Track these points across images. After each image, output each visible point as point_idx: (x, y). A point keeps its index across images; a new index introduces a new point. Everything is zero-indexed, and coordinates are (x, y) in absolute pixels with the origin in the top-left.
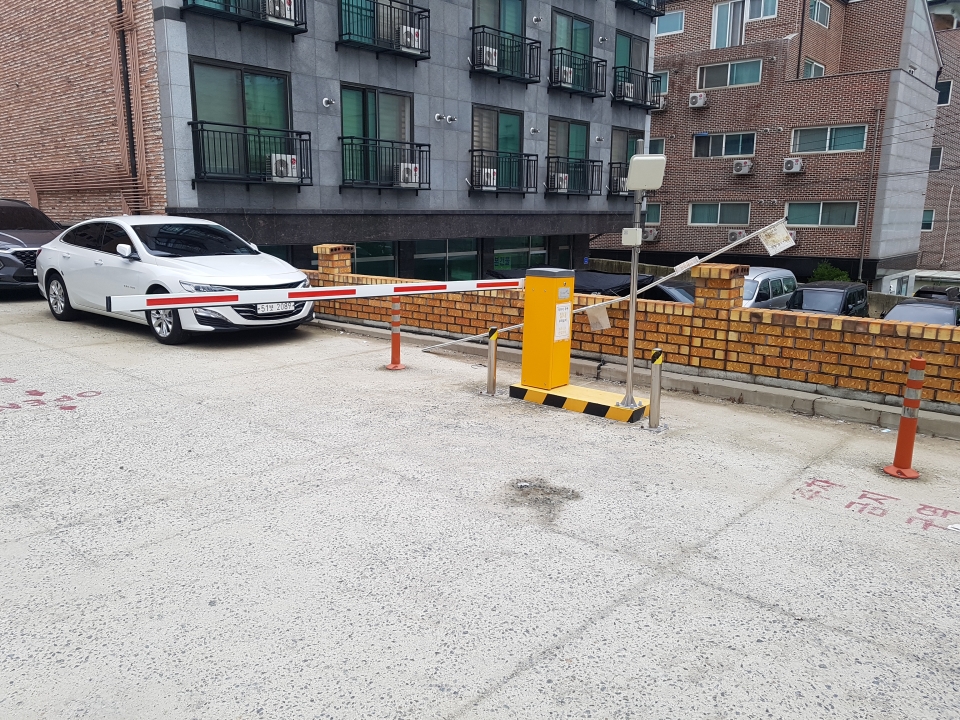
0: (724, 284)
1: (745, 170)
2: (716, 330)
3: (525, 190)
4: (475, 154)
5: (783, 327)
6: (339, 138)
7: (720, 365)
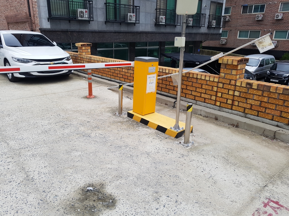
0: (235, 67)
1: (260, 18)
2: (229, 90)
3: (176, 24)
4: (158, 10)
5: (263, 91)
6: (105, 3)
7: (230, 106)
